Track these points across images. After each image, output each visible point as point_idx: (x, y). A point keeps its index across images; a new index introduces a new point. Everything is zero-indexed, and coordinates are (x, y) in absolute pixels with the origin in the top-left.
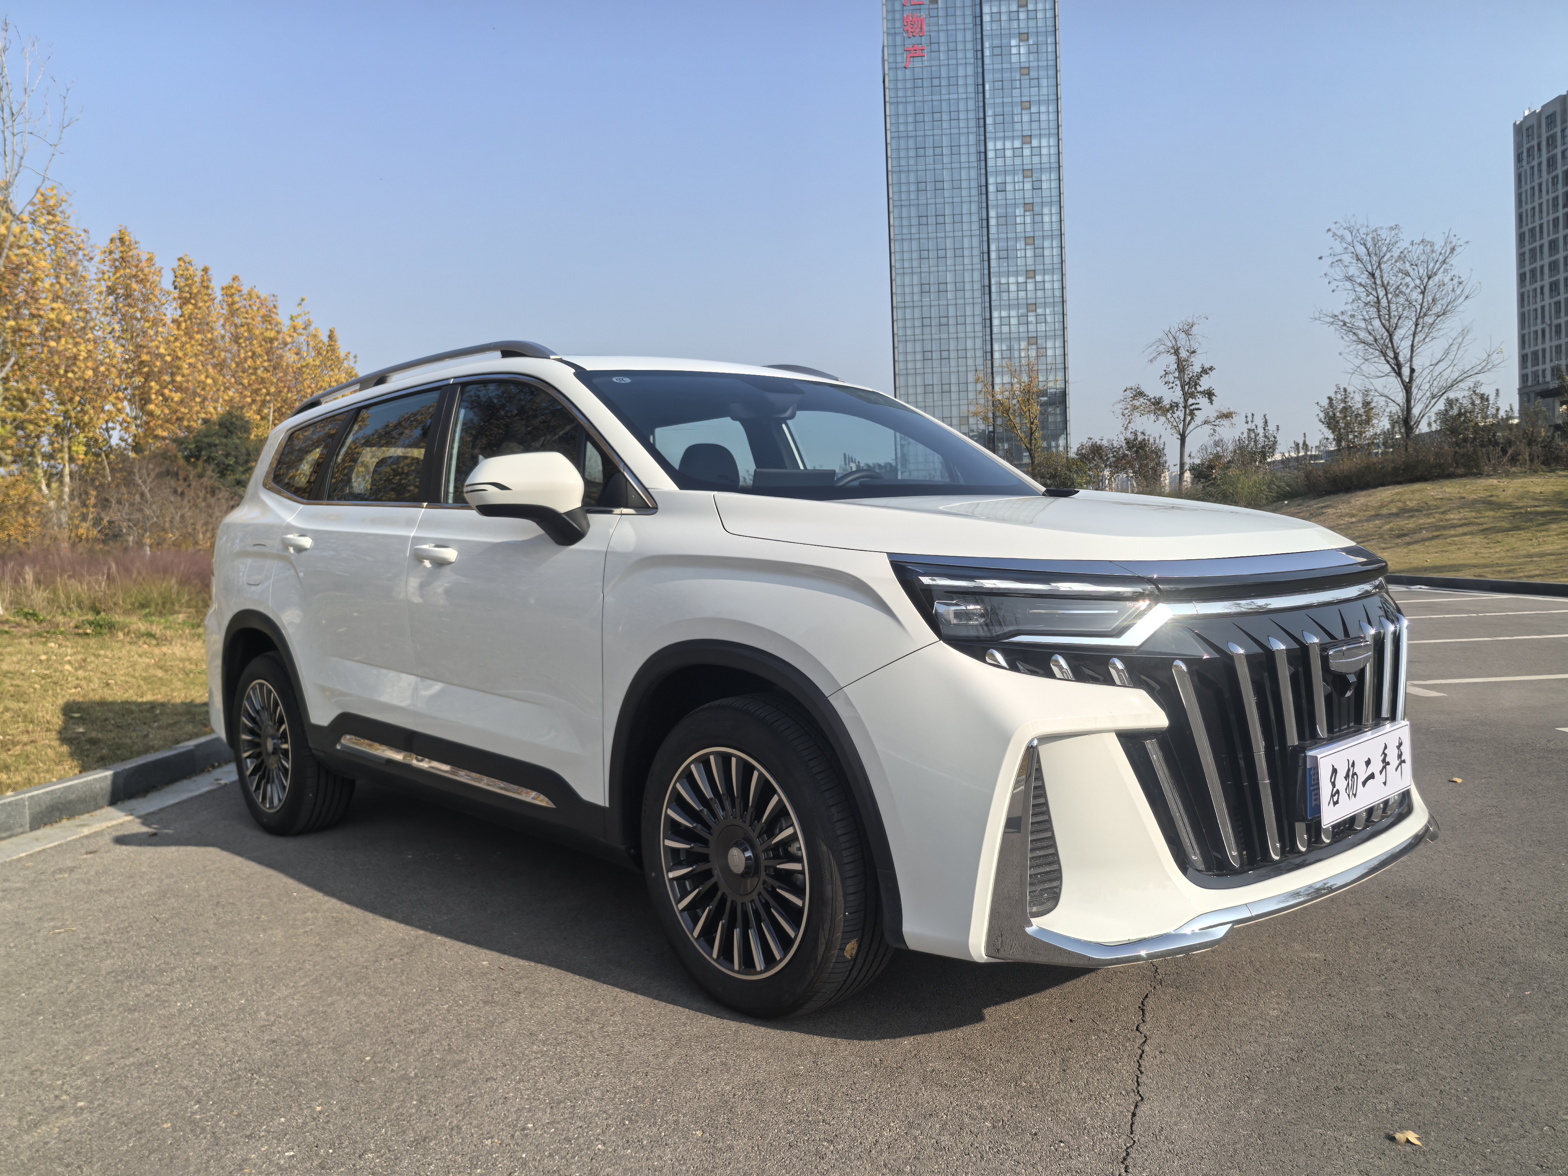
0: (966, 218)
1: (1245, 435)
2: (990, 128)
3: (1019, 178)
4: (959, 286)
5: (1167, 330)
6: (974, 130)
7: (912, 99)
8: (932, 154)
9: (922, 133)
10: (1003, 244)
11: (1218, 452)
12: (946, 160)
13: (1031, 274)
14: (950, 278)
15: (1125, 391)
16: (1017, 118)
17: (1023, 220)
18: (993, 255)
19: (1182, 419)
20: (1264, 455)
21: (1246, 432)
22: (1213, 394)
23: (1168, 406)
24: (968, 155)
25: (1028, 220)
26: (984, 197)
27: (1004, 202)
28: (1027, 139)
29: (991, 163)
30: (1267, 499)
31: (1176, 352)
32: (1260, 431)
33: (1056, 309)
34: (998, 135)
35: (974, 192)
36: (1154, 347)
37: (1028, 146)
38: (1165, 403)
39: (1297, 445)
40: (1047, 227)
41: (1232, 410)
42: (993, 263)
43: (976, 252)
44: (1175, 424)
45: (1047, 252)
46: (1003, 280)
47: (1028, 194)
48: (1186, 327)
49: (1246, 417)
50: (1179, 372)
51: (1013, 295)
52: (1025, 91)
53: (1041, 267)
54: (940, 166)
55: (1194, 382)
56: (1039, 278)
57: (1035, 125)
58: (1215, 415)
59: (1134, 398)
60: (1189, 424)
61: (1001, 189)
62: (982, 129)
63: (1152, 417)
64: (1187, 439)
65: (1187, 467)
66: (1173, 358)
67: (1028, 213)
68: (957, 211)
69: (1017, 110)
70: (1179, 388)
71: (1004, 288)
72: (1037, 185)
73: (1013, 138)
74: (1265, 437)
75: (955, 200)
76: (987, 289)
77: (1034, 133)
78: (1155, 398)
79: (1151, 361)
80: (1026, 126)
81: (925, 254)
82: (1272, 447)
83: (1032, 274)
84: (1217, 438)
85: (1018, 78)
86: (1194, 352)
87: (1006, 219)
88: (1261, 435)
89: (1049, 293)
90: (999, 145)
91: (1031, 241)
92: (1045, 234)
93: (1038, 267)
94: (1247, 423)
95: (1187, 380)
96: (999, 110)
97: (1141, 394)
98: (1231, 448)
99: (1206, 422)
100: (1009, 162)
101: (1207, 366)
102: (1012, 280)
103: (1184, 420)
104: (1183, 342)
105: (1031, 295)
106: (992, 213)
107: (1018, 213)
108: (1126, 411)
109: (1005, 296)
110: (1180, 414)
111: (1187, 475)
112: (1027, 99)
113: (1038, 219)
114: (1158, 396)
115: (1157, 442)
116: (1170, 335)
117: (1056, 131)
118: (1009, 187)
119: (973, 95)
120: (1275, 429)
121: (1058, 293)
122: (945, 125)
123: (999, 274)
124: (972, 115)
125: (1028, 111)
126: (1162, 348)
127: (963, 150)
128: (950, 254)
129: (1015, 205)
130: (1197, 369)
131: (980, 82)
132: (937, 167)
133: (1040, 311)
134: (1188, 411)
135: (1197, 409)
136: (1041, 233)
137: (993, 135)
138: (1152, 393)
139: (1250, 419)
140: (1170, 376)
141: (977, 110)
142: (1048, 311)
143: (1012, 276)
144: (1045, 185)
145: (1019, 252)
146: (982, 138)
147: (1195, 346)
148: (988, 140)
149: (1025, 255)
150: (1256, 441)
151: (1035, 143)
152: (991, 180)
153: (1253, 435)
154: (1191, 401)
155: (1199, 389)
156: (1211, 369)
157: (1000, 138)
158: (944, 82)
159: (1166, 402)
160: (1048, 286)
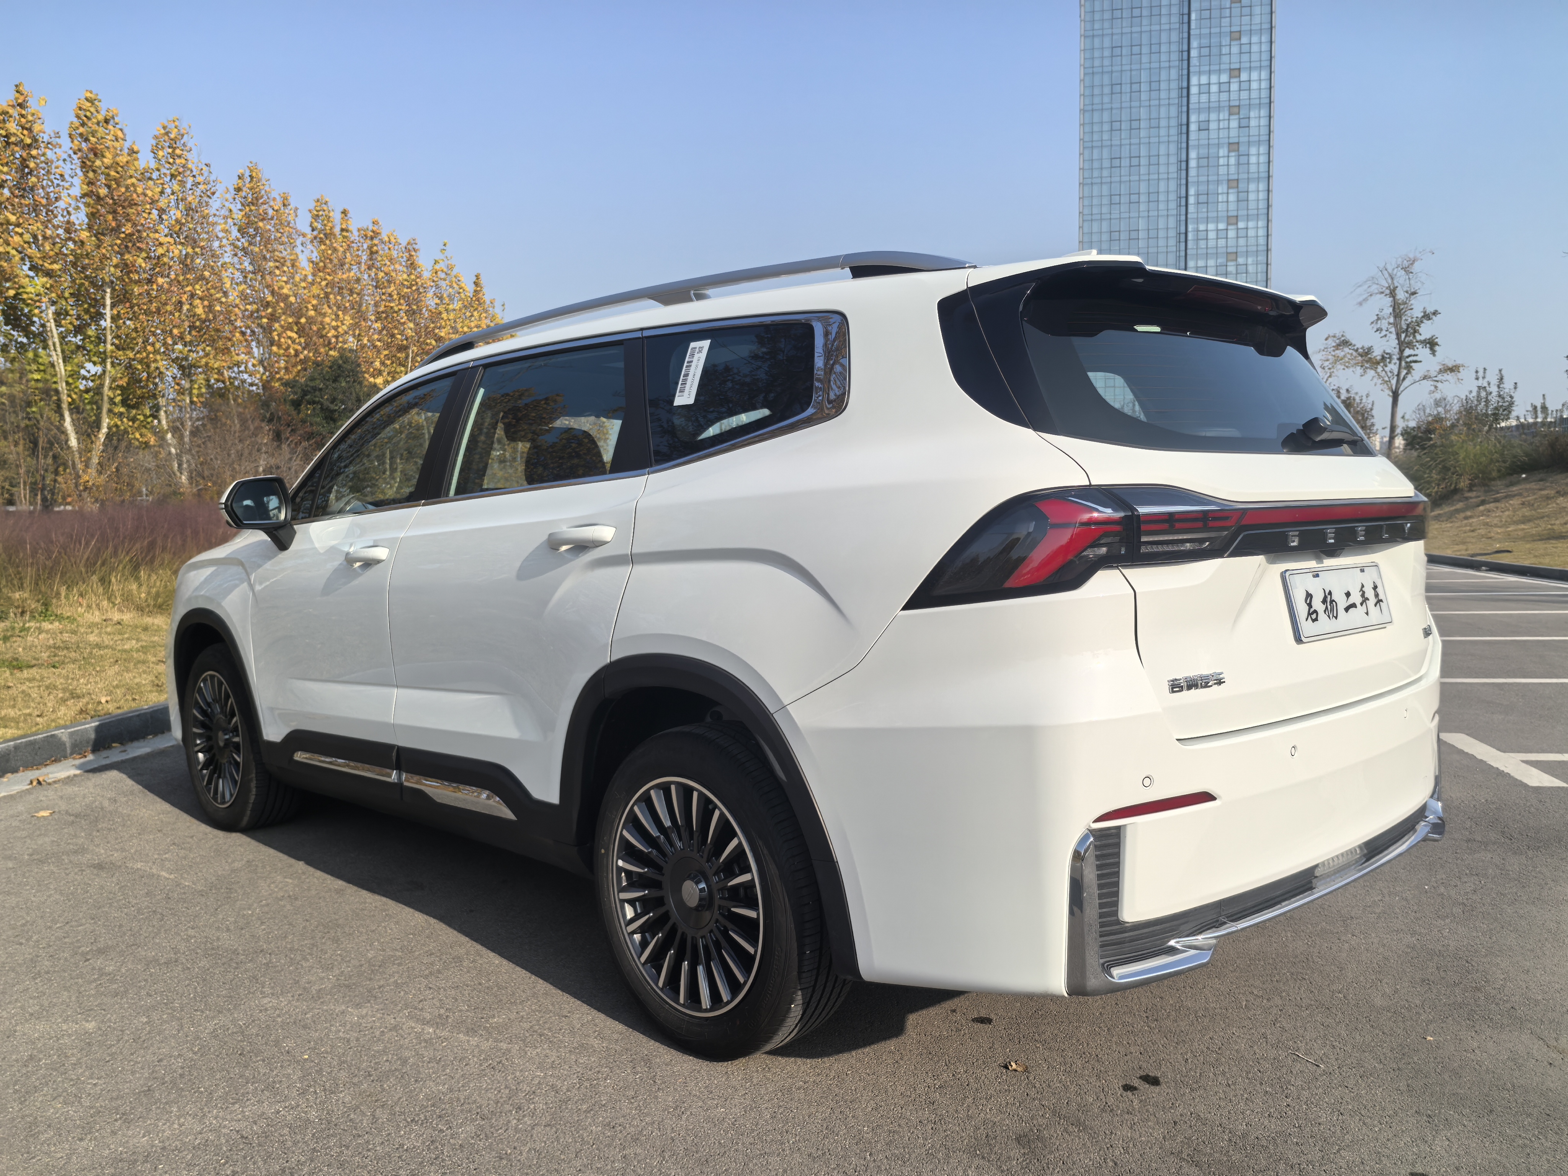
0: (1163, 160)
1: (1474, 394)
2: (1194, 61)
3: (1224, 115)
4: (1153, 234)
5: (1381, 266)
6: (1177, 63)
7: (1109, 31)
8: (1129, 90)
9: (1119, 68)
10: (1203, 188)
11: (1439, 413)
12: (1144, 96)
13: (1232, 220)
14: (1142, 224)
15: (1326, 339)
16: (1225, 50)
17: (1227, 162)
18: (1191, 200)
19: (1396, 373)
20: (1496, 417)
21: (1475, 390)
22: (1437, 344)
23: (1379, 358)
24: (1170, 90)
25: (1232, 161)
26: (1184, 136)
27: (1206, 142)
28: (1235, 73)
29: (1193, 99)
30: (1499, 471)
31: (1392, 293)
32: (1494, 389)
33: (1259, 258)
34: (1203, 68)
35: (1174, 131)
36: (1366, 287)
37: (1237, 80)
38: (1374, 354)
39: (1535, 408)
40: (1253, 168)
41: (1459, 362)
42: (1191, 209)
43: (1173, 196)
44: (1386, 379)
45: (1252, 196)
46: (1202, 227)
47: (1234, 133)
48: (1406, 264)
49: (1477, 372)
50: (1395, 317)
51: (1212, 243)
52: (1235, 20)
53: (1245, 212)
54: (1137, 104)
55: (1413, 329)
56: (1241, 225)
57: (1245, 57)
58: (1438, 368)
59: (1337, 347)
60: (1404, 379)
61: (1204, 127)
62: (1185, 63)
63: (1359, 370)
64: (1401, 398)
65: (1398, 431)
66: (1389, 300)
67: (1233, 154)
68: (1154, 152)
69: (1226, 41)
70: (1394, 336)
71: (1202, 235)
72: (1244, 123)
73: (1220, 71)
74: (1500, 396)
75: (1152, 140)
76: (1183, 237)
77: (1243, 65)
78: (1363, 348)
79: (1360, 304)
80: (1235, 59)
81: (1116, 199)
82: (1507, 409)
83: (1234, 220)
84: (1438, 396)
85: (1228, 6)
86: (1414, 293)
87: (1208, 161)
88: (1495, 394)
89: (1252, 241)
90: (1204, 80)
91: (1235, 184)
92: (1251, 176)
93: (1240, 213)
94: (1477, 379)
95: (1405, 327)
96: (1205, 42)
97: (1345, 343)
98: (1456, 408)
99: (1425, 378)
100: (1214, 98)
101: (1430, 310)
102: (1211, 226)
103: (1398, 375)
104: (1401, 281)
105: (1231, 243)
106: (1193, 154)
107: (1221, 154)
108: (1326, 364)
109: (1202, 244)
110: (1393, 367)
111: (1399, 442)
112: (1238, 29)
113: (1243, 160)
114: (1366, 346)
115: (1364, 401)
116: (1385, 273)
117: (1268, 63)
118: (1213, 126)
119: (1177, 26)
120: (1512, 387)
121: (1262, 241)
122: (1145, 59)
123: (1197, 221)
124: (1174, 47)
125: (1237, 42)
126: (1374, 288)
127: (1163, 86)
128: (1143, 198)
129: (1218, 145)
130: (1417, 313)
131: (1186, 11)
132: (1133, 104)
133: (1241, 260)
134: (1403, 364)
135: (1415, 362)
136: (1245, 176)
137: (1197, 69)
138: (1360, 341)
139: (1481, 374)
140: (1384, 321)
141: (1180, 42)
142: (1250, 260)
143: (1212, 222)
144: (1253, 123)
145: (1220, 196)
146: (1185, 72)
147: (1416, 286)
148: (1191, 75)
149: (1227, 199)
150: (1487, 401)
151: (1244, 76)
152: (1193, 118)
153: (1483, 394)
154: (1407, 352)
155: (1418, 337)
156: (1435, 313)
157: (1204, 72)
158: (1145, 12)
159: (1377, 353)
160: (1251, 233)
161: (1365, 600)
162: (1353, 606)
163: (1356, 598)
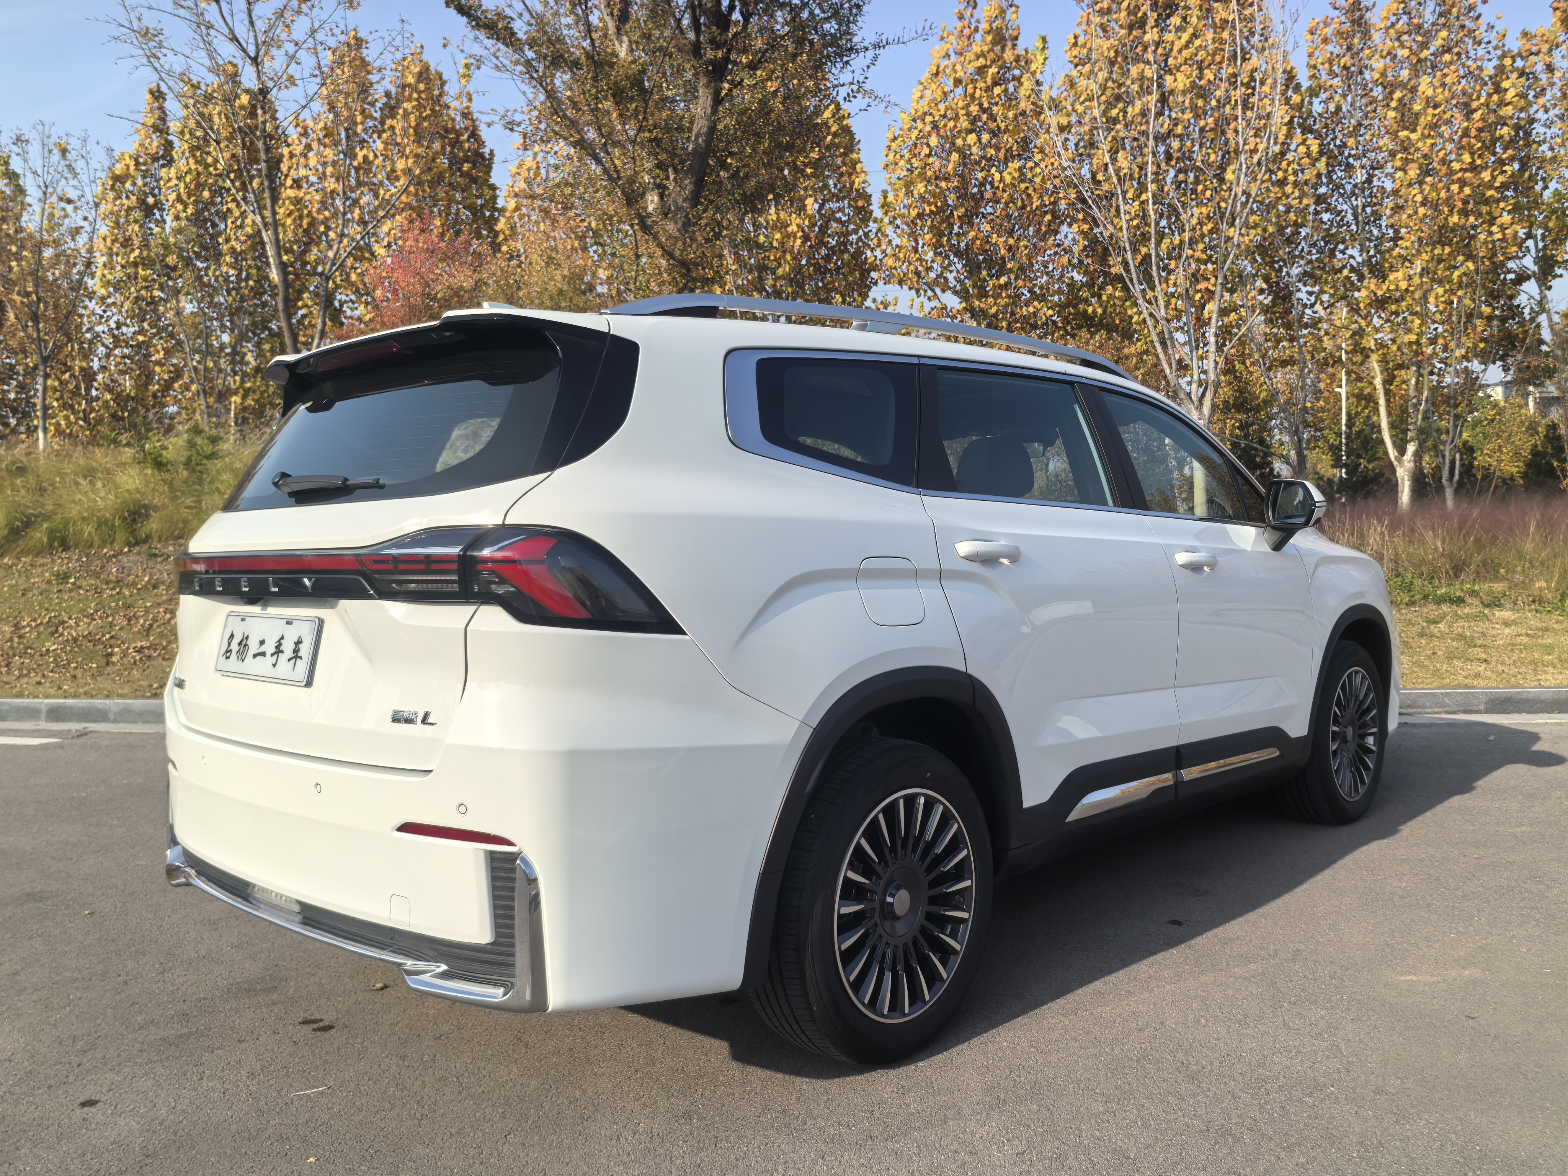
161: (278, 650)
162: (263, 654)
163: (270, 648)
